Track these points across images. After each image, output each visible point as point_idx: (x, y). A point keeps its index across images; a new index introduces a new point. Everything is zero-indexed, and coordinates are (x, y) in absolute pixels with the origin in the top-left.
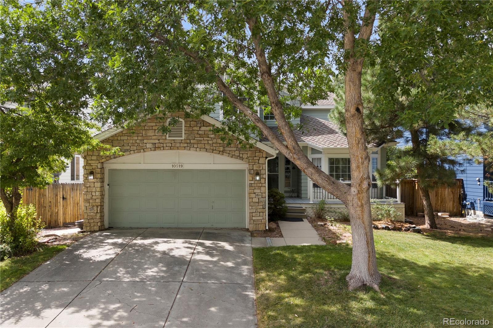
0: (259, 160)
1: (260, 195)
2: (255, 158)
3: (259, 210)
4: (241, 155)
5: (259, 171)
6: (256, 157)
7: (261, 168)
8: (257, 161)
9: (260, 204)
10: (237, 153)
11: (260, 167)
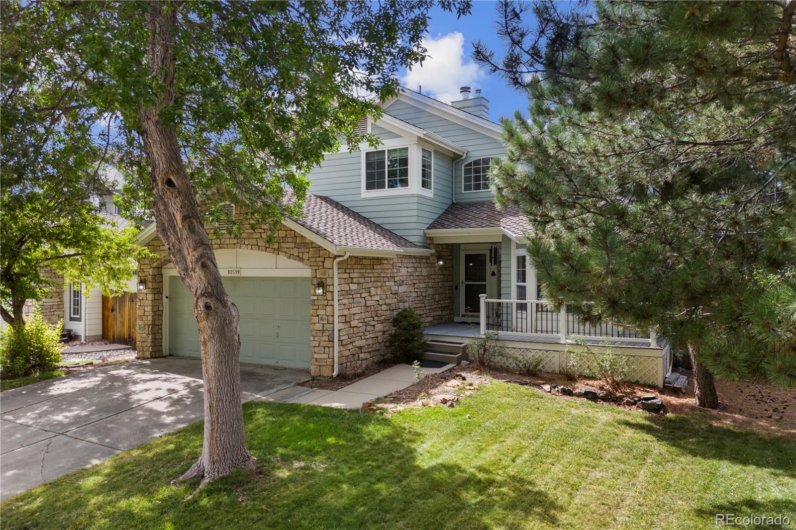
0: (323, 262)
1: (325, 319)
2: (318, 259)
3: (322, 344)
4: (301, 255)
5: (324, 281)
6: (320, 257)
7: (327, 276)
8: (321, 264)
9: (325, 334)
10: (295, 252)
11: (325, 274)
